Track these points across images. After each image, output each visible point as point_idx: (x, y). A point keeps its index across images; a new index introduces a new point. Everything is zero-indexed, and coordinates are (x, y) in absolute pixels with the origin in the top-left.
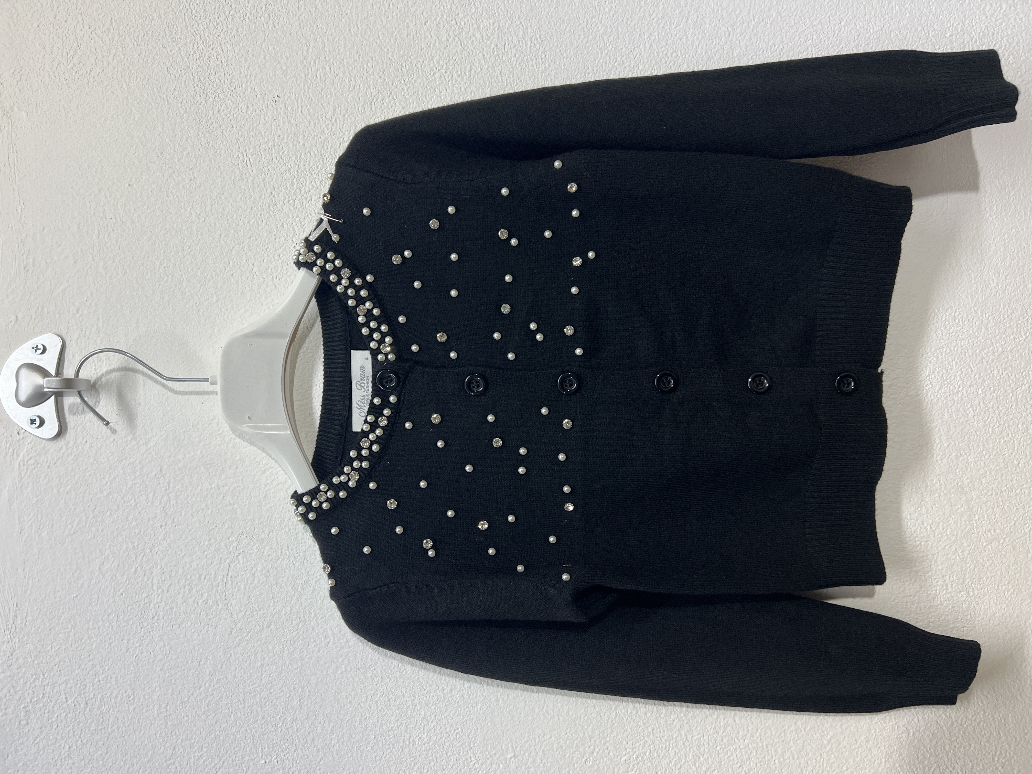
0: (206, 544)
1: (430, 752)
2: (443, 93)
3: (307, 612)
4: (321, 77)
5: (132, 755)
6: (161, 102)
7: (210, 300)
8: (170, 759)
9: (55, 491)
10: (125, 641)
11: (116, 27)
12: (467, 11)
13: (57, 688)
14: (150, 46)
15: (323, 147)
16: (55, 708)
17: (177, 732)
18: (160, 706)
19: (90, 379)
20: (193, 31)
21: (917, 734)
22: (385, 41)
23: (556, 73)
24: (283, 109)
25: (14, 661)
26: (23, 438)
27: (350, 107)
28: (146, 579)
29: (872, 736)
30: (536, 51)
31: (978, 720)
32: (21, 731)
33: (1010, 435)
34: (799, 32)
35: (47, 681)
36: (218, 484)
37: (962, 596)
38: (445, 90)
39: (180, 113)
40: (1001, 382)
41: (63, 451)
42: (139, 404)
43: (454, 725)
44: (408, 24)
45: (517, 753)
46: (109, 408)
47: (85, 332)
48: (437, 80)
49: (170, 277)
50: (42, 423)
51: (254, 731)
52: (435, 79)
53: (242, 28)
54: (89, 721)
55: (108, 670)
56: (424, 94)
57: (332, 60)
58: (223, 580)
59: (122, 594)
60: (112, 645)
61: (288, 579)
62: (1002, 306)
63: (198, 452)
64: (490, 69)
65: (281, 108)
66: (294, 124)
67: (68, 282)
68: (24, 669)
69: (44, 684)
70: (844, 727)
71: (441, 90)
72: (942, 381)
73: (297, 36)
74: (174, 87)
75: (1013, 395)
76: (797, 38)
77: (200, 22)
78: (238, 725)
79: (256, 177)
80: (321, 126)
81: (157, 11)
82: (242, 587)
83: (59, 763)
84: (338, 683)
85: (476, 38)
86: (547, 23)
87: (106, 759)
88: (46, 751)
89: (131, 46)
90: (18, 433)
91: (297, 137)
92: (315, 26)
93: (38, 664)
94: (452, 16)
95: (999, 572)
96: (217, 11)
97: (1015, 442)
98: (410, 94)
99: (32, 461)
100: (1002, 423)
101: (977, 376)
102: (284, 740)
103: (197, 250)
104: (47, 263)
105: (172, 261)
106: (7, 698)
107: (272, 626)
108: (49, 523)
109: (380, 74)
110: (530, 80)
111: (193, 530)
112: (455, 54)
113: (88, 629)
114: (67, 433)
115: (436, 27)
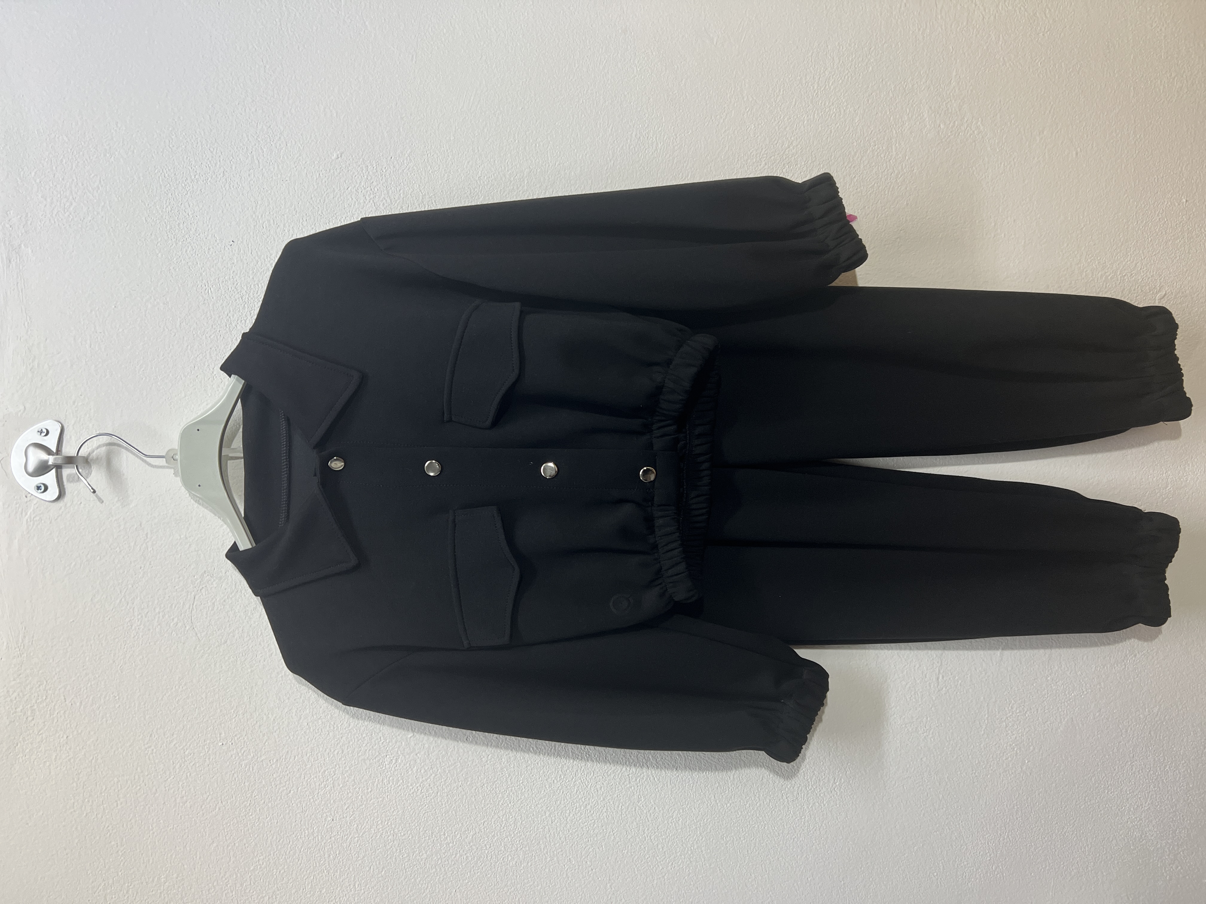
0: (176, 580)
1: (350, 734)
4: (266, 227)
5: (117, 741)
6: (140, 244)
8: (147, 744)
9: (56, 540)
10: (112, 655)
11: (104, 185)
13: (57, 692)
14: (131, 200)
16: (56, 707)
17: (153, 723)
18: (140, 703)
20: (165, 190)
22: (316, 201)
25: (22, 671)
26: (30, 500)
28: (128, 607)
32: (28, 725)
35: (49, 687)
36: (186, 535)
39: (156, 253)
41: (61, 511)
42: (123, 474)
44: (334, 189)
47: (80, 419)
49: (148, 377)
50: (46, 488)
51: (214, 721)
53: (205, 189)
54: (83, 716)
55: (99, 677)
57: (275, 215)
58: (189, 608)
59: (109, 619)
60: (102, 658)
63: (170, 511)
65: (235, 251)
66: (245, 263)
68: (30, 678)
69: (47, 688)
73: (248, 196)
74: (151, 233)
77: (171, 183)
78: (201, 717)
79: (216, 302)
82: (205, 613)
83: (59, 749)
84: (280, 684)
85: (386, 201)
87: (96, 744)
88: (48, 740)
89: (116, 200)
90: (26, 497)
91: (248, 273)
92: (262, 189)
93: (43, 673)
94: (368, 184)
96: (184, 175)
99: (37, 518)
102: (237, 727)
103: (169, 357)
104: (49, 366)
105: (150, 365)
106: (17, 699)
107: (228, 642)
108: (51, 566)
109: (313, 226)
111: (166, 570)
113: (82, 646)
114: (66, 497)
115: (355, 192)
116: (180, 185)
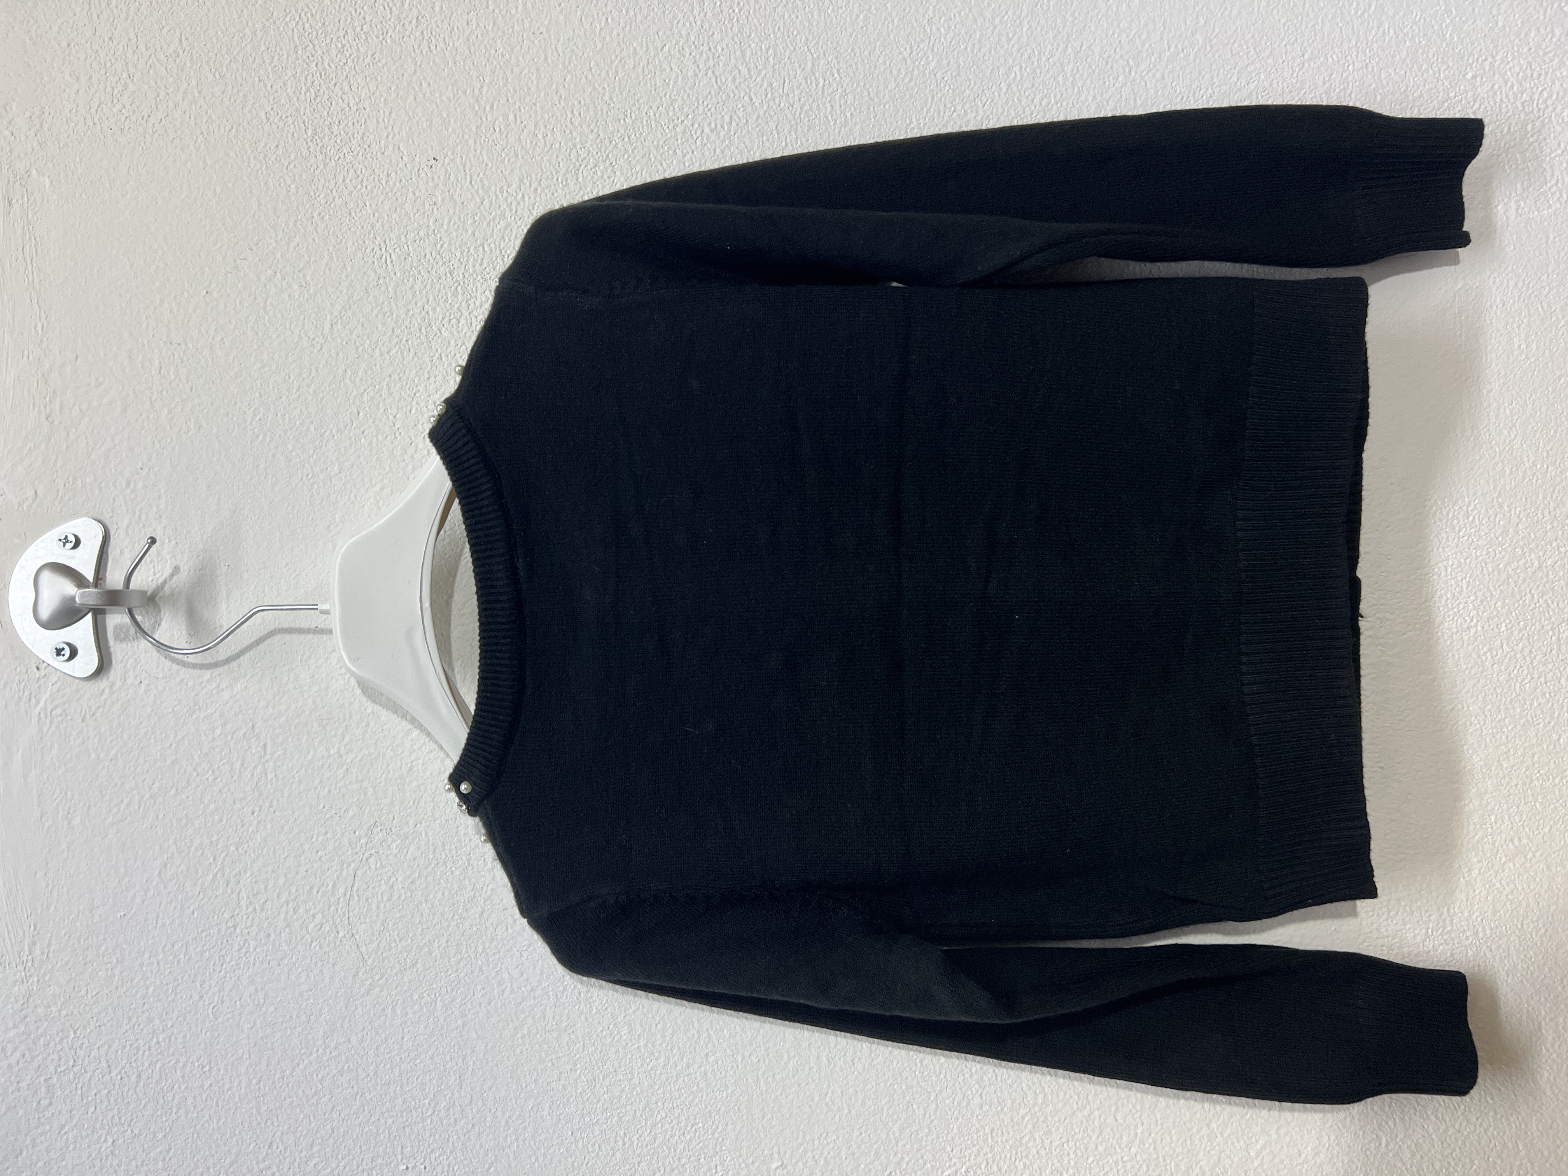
0: (320, 839)
1: (655, 1157)
2: (688, 157)
3: (472, 945)
4: (500, 129)
5: (207, 1153)
6: (256, 165)
7: (329, 470)
8: (264, 1161)
9: (93, 755)
10: (198, 984)
11: (188, 48)
12: (726, 31)
13: (94, 1053)
14: (239, 78)
15: (503, 238)
16: (93, 1082)
17: (275, 1120)
18: (250, 1081)
19: (146, 589)
20: (305, 57)
21: (1392, 1145)
22: (599, 75)
23: (862, 127)
24: (442, 178)
25: (30, 1010)
26: (45, 675)
27: (545, 176)
28: (229, 891)
29: (1324, 1145)
30: (832, 93)
31: (1484, 1125)
32: (41, 1115)
33: (1547, 695)
34: (1238, 68)
35: (80, 1042)
36: (339, 749)
37: (1467, 938)
38: (690, 153)
39: (285, 184)
40: (1536, 614)
41: (104, 696)
42: (221, 627)
43: (692, 1118)
44: (635, 49)
45: (785, 1162)
46: (175, 632)
47: (140, 515)
48: (679, 137)
49: (269, 434)
50: (74, 653)
51: (391, 1121)
52: (676, 135)
53: (381, 53)
54: (143, 1102)
55: (172, 1026)
56: (659, 157)
57: (518, 104)
58: (345, 894)
59: (193, 913)
60: (180, 988)
61: (443, 894)
62: (1540, 497)
63: (310, 701)
64: (760, 121)
65: (439, 177)
66: (459, 202)
67: (113, 440)
68: (45, 1024)
69: (76, 1045)
70: (1282, 1131)
71: (685, 151)
72: (1446, 610)
73: (464, 66)
74: (276, 143)
75: (1554, 633)
76: (1235, 78)
77: (316, 42)
78: (366, 1112)
79: (400, 283)
80: (500, 206)
81: (250, 23)
82: (374, 906)
84: (518, 1052)
85: (740, 71)
86: (850, 50)
87: (167, 1159)
88: (78, 1145)
89: (211, 77)
91: (464, 222)
92: (493, 51)
93: (67, 1015)
94: (703, 38)
95: (1524, 904)
96: (342, 26)
97: (1555, 705)
98: (638, 157)
99: (59, 711)
100: (1536, 676)
101: (1499, 604)
102: (435, 1136)
103: (309, 393)
104: (81, 411)
105: (272, 410)
106: (21, 1065)
107: (419, 966)
108: (84, 804)
109: (592, 127)
110: (822, 138)
111: (301, 818)
112: (707, 96)
113: (141, 965)
114: (112, 670)
115: (678, 55)
116: (333, 46)
